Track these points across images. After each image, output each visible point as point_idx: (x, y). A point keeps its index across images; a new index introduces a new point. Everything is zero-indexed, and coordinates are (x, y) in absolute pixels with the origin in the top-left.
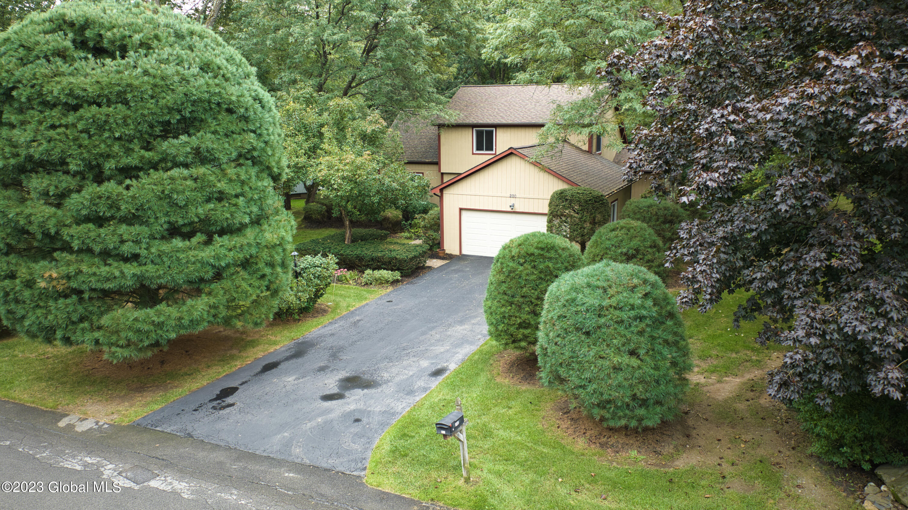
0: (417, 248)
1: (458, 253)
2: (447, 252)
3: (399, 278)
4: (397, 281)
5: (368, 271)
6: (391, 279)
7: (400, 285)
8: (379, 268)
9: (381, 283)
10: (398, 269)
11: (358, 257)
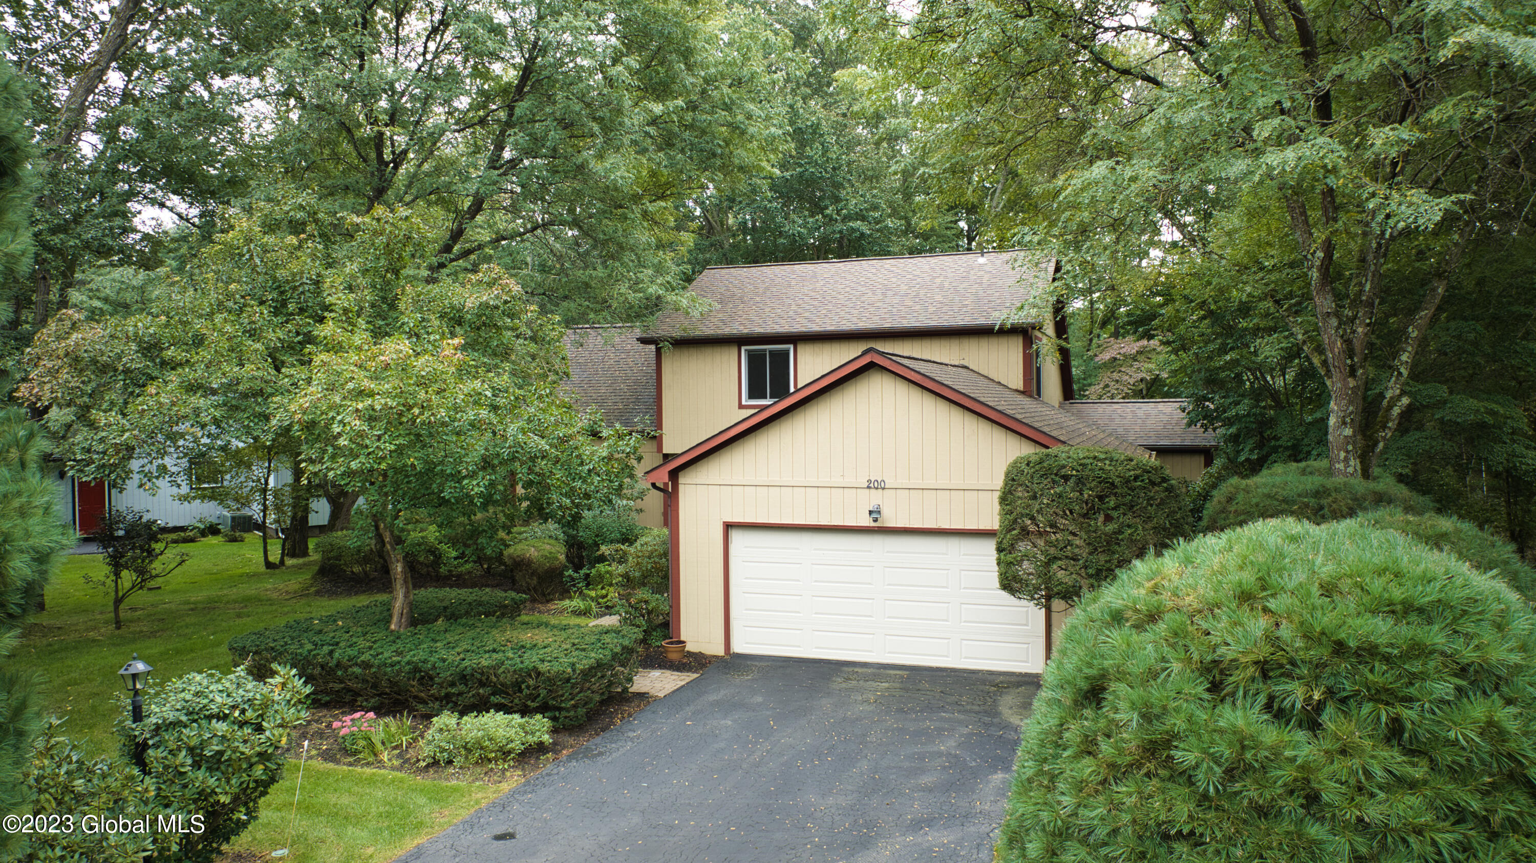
0: (607, 639)
1: (721, 652)
2: (690, 647)
3: (546, 738)
4: (541, 748)
5: (446, 719)
6: (517, 746)
7: (547, 764)
8: (481, 706)
9: (484, 760)
10: (543, 709)
11: (416, 670)
